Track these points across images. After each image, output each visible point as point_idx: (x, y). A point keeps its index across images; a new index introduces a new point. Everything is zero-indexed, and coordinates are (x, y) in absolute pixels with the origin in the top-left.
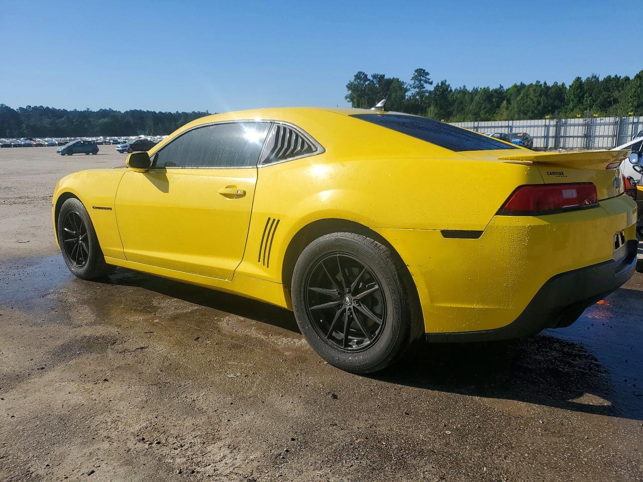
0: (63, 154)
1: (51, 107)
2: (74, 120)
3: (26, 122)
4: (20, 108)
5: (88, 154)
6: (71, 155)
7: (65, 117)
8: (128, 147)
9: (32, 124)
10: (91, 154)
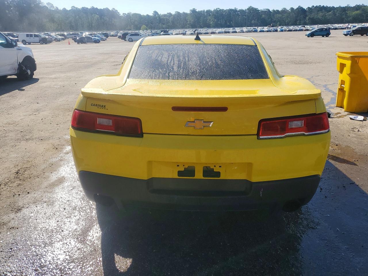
0: (308, 37)
1: (325, 6)
2: (337, 13)
3: (309, 16)
4: (308, 8)
5: (323, 36)
6: (313, 37)
7: (332, 11)
8: (351, 32)
9: (312, 17)
10: (325, 36)
